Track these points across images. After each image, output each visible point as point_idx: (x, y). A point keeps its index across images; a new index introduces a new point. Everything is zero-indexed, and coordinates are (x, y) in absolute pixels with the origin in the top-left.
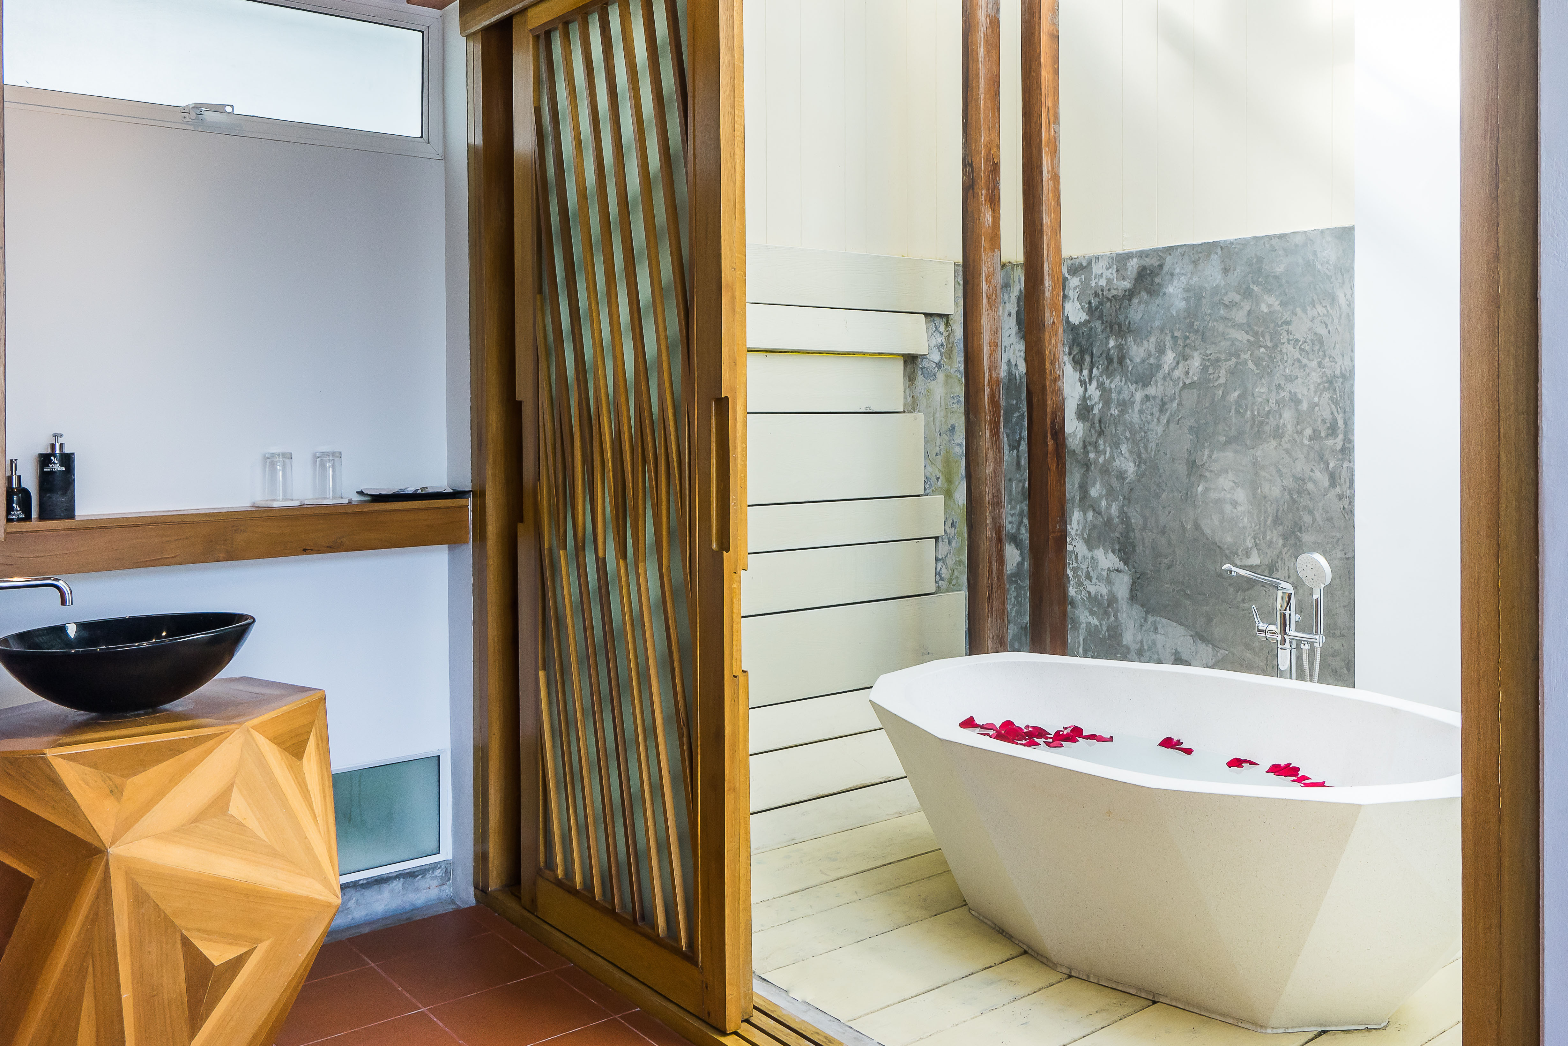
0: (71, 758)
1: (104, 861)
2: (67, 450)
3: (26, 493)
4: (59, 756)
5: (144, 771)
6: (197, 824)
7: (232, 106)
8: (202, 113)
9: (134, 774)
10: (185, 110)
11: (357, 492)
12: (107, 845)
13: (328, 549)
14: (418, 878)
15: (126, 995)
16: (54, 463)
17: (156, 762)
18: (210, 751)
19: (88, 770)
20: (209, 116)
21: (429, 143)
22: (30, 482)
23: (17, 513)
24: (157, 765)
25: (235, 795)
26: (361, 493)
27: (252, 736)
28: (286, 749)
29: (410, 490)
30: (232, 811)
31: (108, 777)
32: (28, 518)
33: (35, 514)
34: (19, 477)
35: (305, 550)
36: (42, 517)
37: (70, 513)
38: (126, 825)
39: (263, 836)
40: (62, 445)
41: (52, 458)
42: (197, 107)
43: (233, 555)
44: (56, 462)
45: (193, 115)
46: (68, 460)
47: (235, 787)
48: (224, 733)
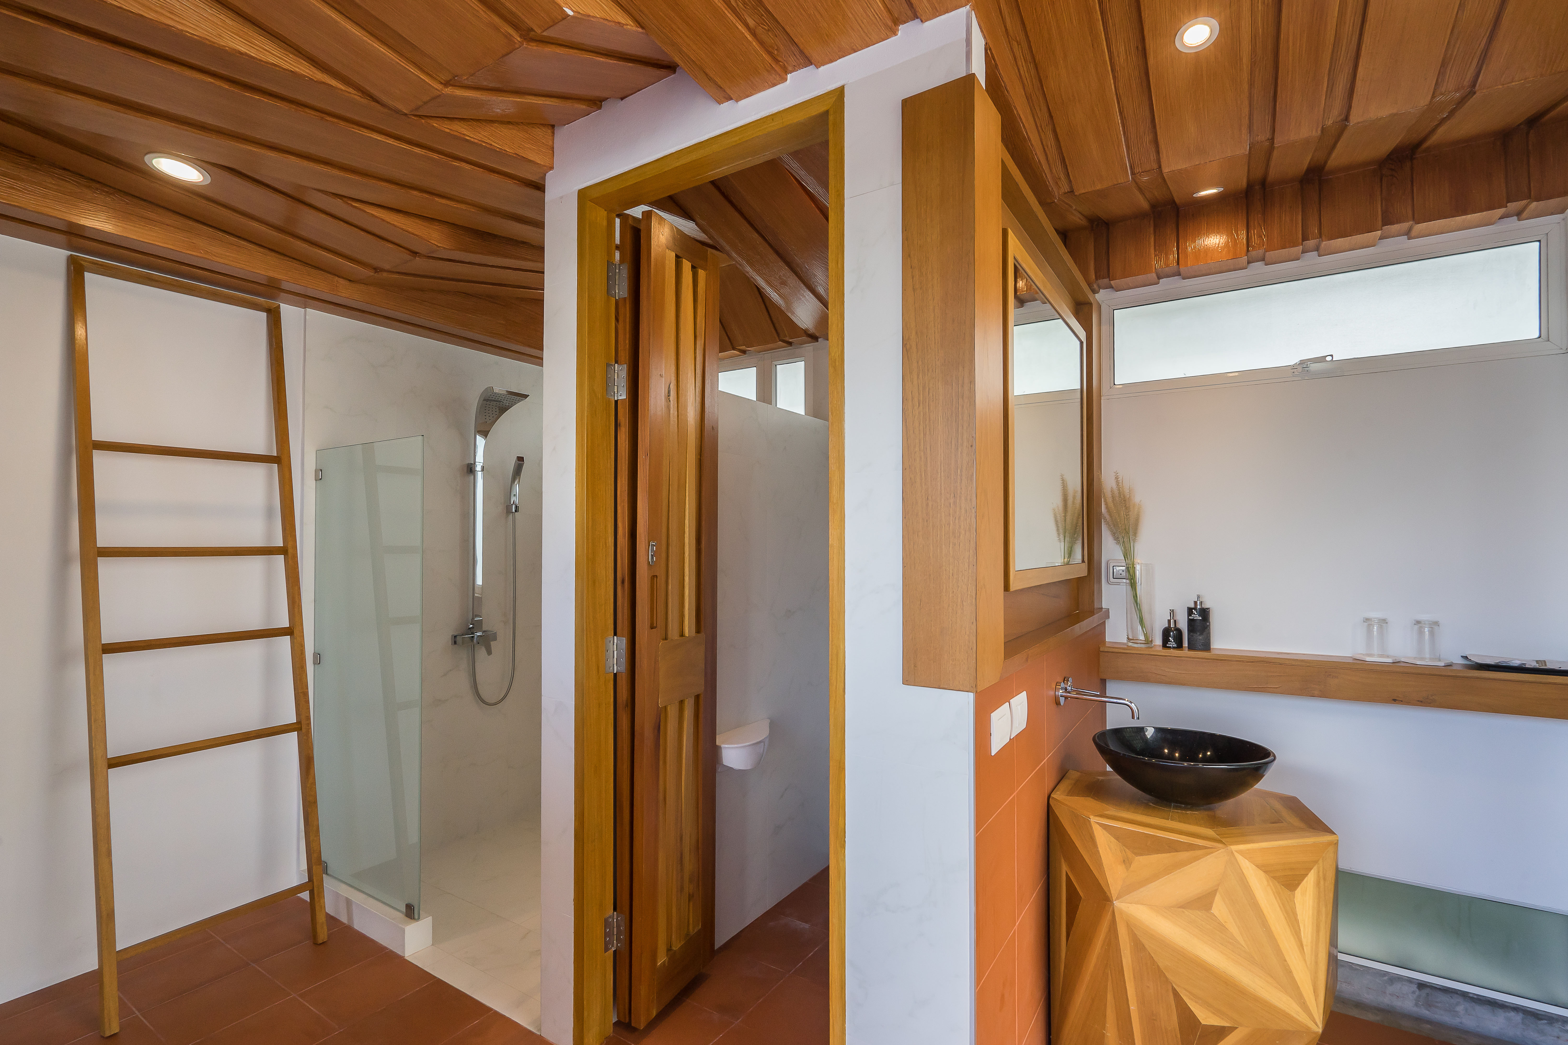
0: (1104, 827)
1: (1111, 909)
2: (1205, 606)
3: (1179, 632)
4: (1098, 823)
5: (1148, 855)
6: (1184, 910)
7: (1332, 356)
8: (1308, 366)
9: (1141, 855)
10: (1293, 367)
11: (1461, 656)
12: (1114, 898)
13: (1418, 703)
14: (1542, 1022)
15: (1133, 1007)
16: (1194, 614)
17: (1158, 851)
18: (1197, 859)
19: (1113, 839)
20: (1314, 367)
21: (1549, 341)
22: (1183, 625)
23: (1172, 643)
24: (1158, 854)
25: (1218, 899)
26: (1466, 658)
27: (1236, 859)
28: (1274, 878)
29: (1516, 663)
30: (1215, 910)
31: (1125, 851)
32: (1180, 646)
33: (1186, 644)
34: (1175, 621)
35: (1395, 700)
36: (1191, 647)
37: (1207, 647)
38: (1129, 889)
39: (1243, 943)
40: (1201, 603)
41: (1193, 611)
42: (1302, 362)
43: (1325, 694)
44: (1196, 613)
45: (1300, 369)
46: (1205, 613)
47: (1218, 894)
48: (1212, 848)
